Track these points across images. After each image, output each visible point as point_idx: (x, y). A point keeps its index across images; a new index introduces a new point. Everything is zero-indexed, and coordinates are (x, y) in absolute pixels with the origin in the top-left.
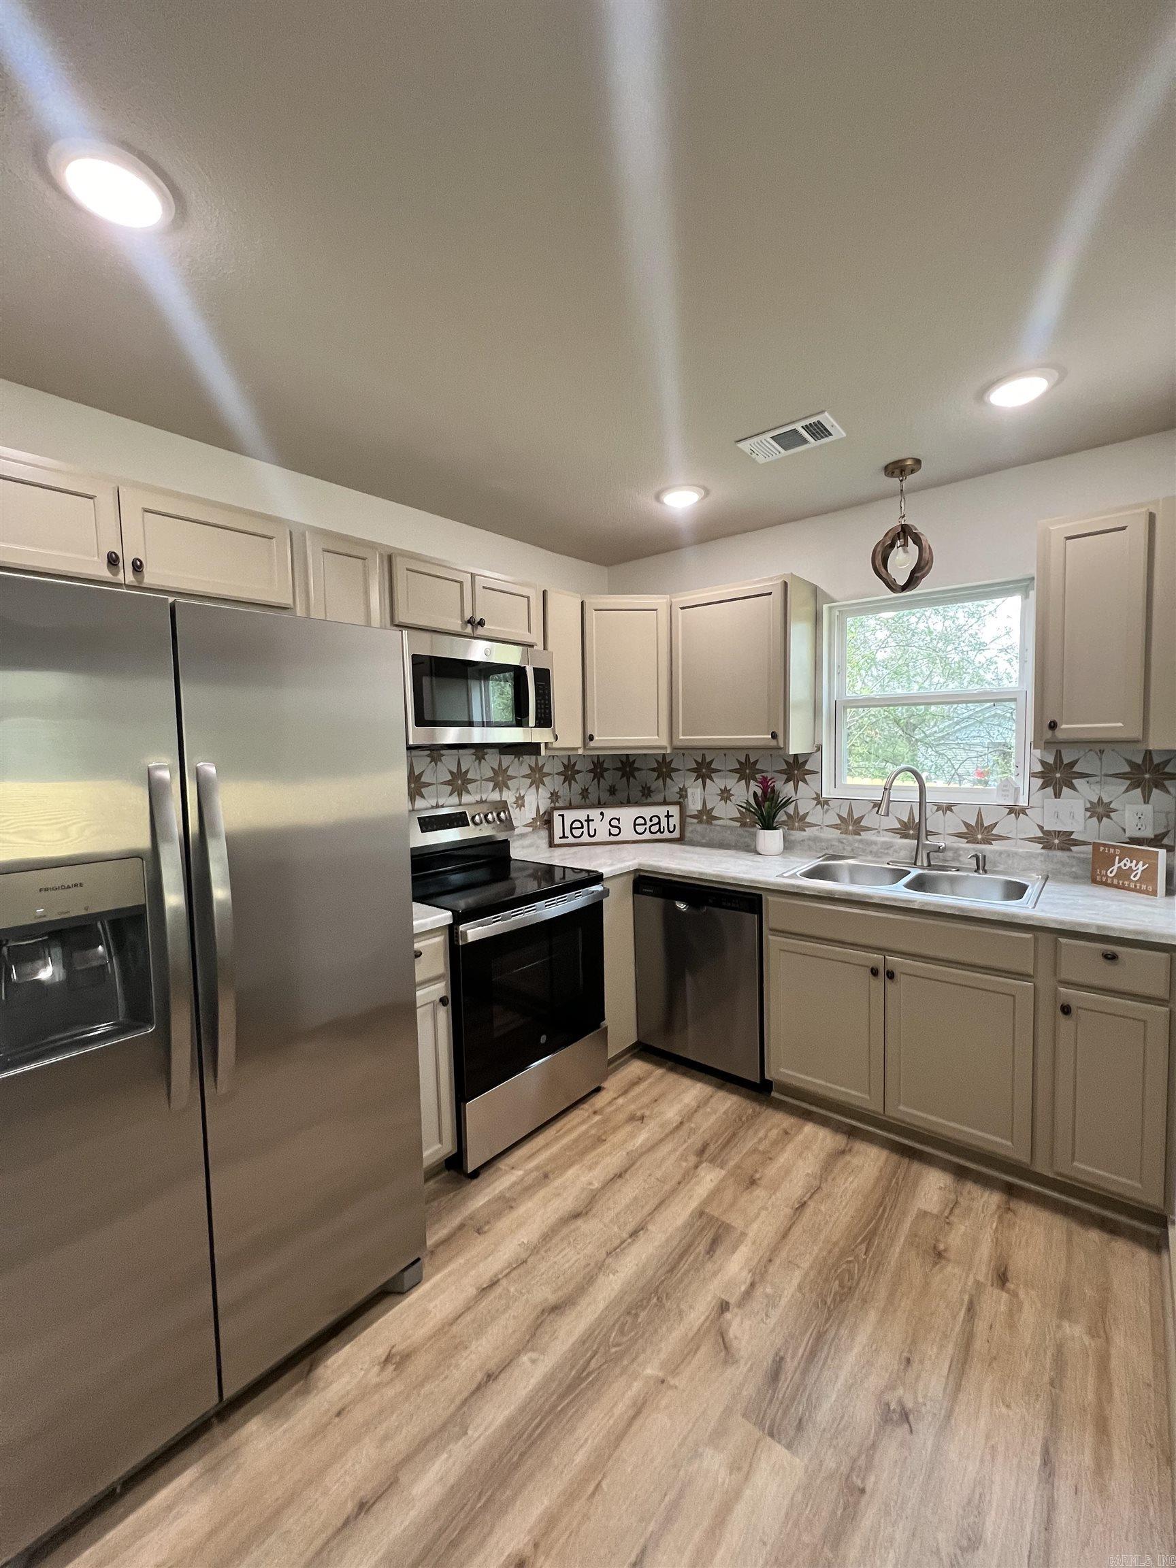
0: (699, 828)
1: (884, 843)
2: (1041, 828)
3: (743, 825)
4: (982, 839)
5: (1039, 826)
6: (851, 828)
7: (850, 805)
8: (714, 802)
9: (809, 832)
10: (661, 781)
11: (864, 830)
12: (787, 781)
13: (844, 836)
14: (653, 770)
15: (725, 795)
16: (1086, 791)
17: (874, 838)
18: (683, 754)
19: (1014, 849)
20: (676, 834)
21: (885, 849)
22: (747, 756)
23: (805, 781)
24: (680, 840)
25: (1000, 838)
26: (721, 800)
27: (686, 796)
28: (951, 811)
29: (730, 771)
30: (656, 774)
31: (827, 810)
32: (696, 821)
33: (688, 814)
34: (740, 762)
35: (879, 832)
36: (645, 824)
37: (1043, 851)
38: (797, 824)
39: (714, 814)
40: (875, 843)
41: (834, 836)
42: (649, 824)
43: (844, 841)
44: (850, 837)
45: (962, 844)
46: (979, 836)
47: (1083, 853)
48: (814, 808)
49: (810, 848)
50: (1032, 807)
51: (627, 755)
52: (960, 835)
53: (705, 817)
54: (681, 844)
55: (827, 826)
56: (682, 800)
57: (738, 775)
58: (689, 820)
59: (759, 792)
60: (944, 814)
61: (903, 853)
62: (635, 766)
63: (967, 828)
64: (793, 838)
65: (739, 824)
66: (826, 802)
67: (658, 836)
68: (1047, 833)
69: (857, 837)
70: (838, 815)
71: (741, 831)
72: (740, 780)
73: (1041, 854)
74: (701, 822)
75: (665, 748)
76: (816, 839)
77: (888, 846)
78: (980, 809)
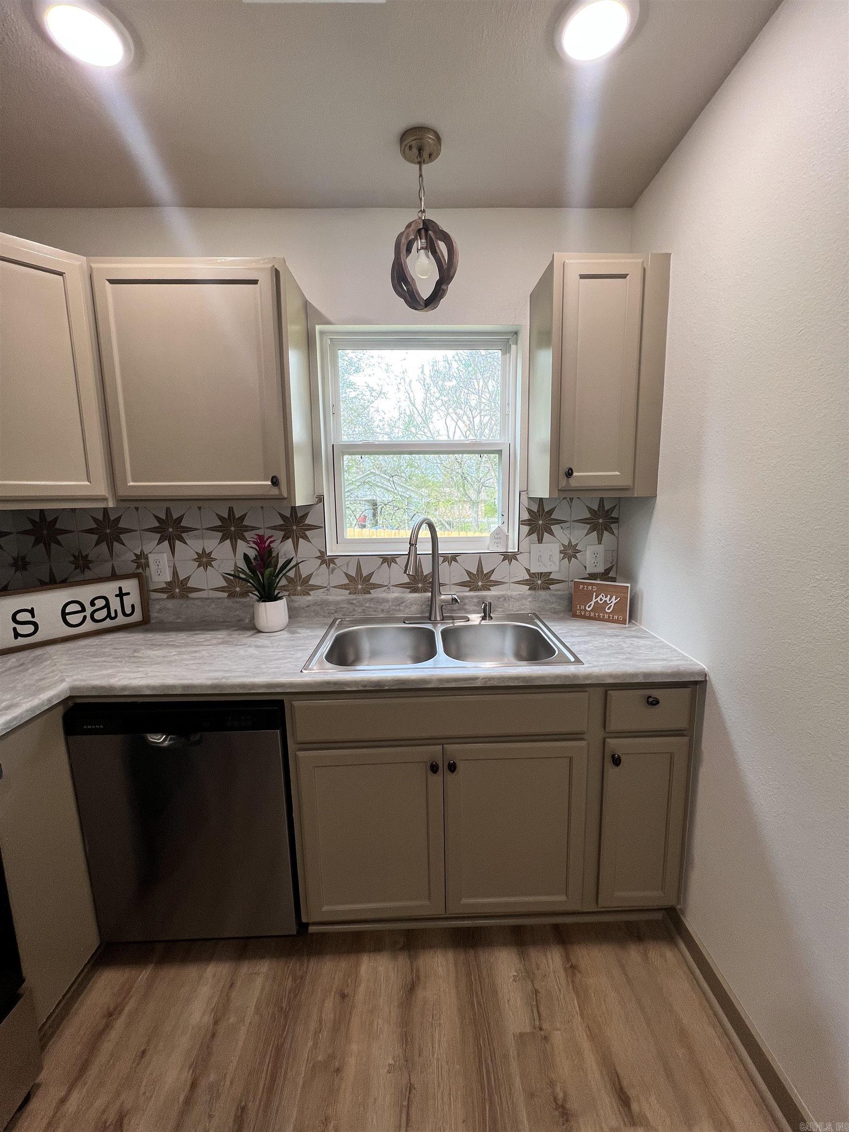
0: (170, 604)
1: (396, 599)
2: (528, 570)
3: (232, 595)
4: (482, 586)
5: (527, 569)
6: (360, 587)
7: (359, 562)
8: (188, 569)
9: (315, 596)
10: (104, 546)
11: (374, 588)
12: (285, 538)
13: (353, 596)
14: (90, 531)
15: (204, 560)
16: (561, 535)
17: (384, 595)
18: (137, 509)
19: (509, 593)
20: (137, 617)
21: (396, 606)
22: (231, 510)
23: (306, 538)
24: (145, 624)
25: (497, 583)
26: (199, 566)
27: (147, 565)
28: (456, 561)
29: (208, 529)
30: (95, 537)
31: (333, 570)
32: (165, 596)
33: (152, 588)
34: (221, 518)
35: (389, 588)
36: (83, 609)
37: (530, 592)
38: (299, 588)
39: (190, 584)
40: (386, 601)
41: (343, 598)
42: (89, 609)
43: (354, 602)
44: (360, 597)
45: (467, 593)
46: (480, 584)
47: (559, 590)
48: (318, 569)
49: (317, 614)
50: (521, 553)
51: (42, 511)
52: (463, 584)
53: (177, 590)
54: (147, 631)
55: (334, 587)
56: (140, 570)
57: (220, 534)
58: (155, 595)
59: (252, 554)
60: (450, 564)
61: (414, 608)
62: (57, 526)
63: (470, 577)
64: (296, 605)
65: (225, 595)
66: (332, 560)
67: (108, 623)
68: (532, 575)
69: (368, 596)
70: (346, 574)
71: (228, 603)
72: (223, 540)
73: (531, 595)
74: (172, 597)
75: (105, 499)
76: (323, 604)
77: (399, 602)
78: (480, 558)
